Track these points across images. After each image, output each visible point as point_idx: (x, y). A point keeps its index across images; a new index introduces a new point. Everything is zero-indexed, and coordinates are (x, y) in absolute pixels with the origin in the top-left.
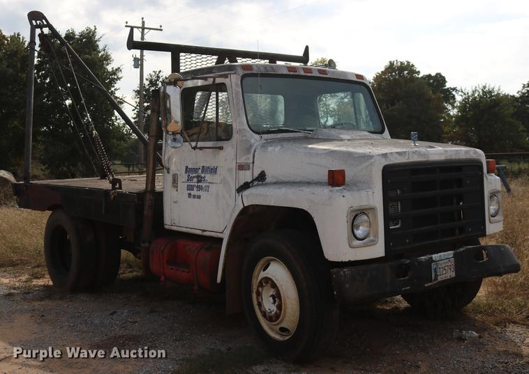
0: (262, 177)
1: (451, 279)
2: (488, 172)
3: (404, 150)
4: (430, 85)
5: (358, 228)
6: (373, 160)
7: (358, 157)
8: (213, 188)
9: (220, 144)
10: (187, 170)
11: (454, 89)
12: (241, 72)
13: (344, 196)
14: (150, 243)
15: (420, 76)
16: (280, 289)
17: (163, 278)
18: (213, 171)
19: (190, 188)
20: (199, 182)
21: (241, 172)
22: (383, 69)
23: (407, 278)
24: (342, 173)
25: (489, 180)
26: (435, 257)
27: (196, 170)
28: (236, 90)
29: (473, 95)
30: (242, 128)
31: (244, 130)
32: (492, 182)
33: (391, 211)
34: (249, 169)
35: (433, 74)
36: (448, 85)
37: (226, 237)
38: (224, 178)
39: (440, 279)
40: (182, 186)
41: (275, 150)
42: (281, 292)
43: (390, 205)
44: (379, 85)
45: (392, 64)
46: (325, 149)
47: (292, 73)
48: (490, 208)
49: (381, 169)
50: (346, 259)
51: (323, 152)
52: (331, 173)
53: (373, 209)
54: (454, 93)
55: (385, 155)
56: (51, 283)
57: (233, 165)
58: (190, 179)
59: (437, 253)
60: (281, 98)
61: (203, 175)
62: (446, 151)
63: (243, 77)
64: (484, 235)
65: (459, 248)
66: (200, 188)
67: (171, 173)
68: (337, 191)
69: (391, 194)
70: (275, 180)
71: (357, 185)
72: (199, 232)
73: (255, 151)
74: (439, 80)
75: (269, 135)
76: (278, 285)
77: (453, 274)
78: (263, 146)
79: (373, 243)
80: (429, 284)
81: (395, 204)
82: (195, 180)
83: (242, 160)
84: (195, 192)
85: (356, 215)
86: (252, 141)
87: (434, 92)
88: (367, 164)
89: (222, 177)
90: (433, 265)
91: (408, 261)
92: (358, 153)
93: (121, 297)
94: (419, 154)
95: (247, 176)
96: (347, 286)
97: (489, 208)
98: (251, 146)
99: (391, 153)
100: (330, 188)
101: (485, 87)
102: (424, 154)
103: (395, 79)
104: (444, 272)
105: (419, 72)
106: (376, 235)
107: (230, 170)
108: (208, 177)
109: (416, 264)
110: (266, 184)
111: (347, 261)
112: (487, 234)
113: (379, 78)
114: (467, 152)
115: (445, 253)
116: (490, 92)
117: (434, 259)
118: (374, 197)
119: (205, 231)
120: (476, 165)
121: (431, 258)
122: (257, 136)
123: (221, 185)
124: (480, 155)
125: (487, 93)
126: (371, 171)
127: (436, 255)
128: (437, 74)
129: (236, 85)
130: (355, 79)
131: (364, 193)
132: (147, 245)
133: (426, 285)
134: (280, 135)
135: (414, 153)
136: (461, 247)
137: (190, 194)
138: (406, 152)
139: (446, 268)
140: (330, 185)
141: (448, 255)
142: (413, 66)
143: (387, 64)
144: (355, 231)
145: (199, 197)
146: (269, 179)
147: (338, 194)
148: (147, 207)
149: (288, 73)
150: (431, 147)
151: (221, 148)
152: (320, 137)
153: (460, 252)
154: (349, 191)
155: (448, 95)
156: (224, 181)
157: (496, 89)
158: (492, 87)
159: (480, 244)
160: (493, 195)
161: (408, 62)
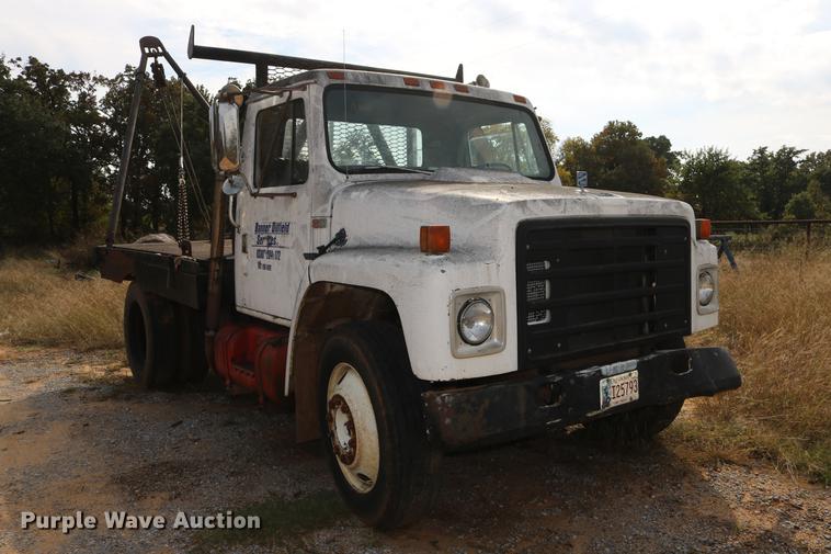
0: (341, 237)
1: (633, 403)
2: (698, 238)
3: (560, 197)
4: (653, 148)
5: (470, 324)
6: (499, 211)
7: (477, 207)
8: (285, 254)
9: (293, 189)
10: (259, 228)
11: (679, 153)
12: (325, 81)
13: (443, 271)
14: (216, 331)
15: (642, 138)
16: (354, 415)
17: (228, 382)
18: (284, 228)
19: (260, 254)
20: (269, 245)
21: (317, 231)
22: (602, 130)
23: (555, 405)
24: (444, 232)
25: (699, 250)
26: (605, 369)
27: (265, 228)
28: (315, 108)
29: (698, 158)
30: (318, 164)
31: (323, 166)
32: (704, 253)
33: (532, 296)
34: (324, 226)
35: (657, 137)
36: (672, 149)
37: (293, 325)
38: (297, 240)
39: (613, 403)
40: (252, 250)
41: (361, 196)
42: (355, 421)
43: (530, 285)
44: (598, 147)
45: (611, 124)
46: (429, 194)
47: (410, 87)
48: (699, 291)
49: (515, 227)
50: (445, 377)
51: (426, 198)
52: (426, 231)
53: (498, 292)
54: (679, 157)
55: (522, 204)
56: (130, 374)
57: (308, 222)
58: (260, 241)
59: (610, 364)
60: (419, 133)
61: (273, 236)
62: (632, 202)
63: (328, 90)
64: (689, 333)
65: (649, 354)
66: (270, 255)
67: (242, 233)
68: (434, 262)
69: (531, 267)
70: (357, 244)
71: (471, 253)
72: (270, 319)
73: (334, 198)
74: (662, 144)
75: (364, 176)
76: (351, 408)
77: (636, 396)
78: (347, 191)
79: (497, 349)
80: (595, 413)
81: (539, 283)
82: (265, 243)
83: (318, 213)
84: (265, 261)
85: (467, 303)
86: (334, 183)
87: (657, 156)
88: (490, 217)
89: (294, 238)
90: (603, 383)
91: (558, 379)
92: (479, 200)
93: (203, 399)
94: (585, 204)
95: (324, 237)
96: (448, 421)
97: (697, 293)
98: (330, 191)
99: (535, 201)
100: (424, 257)
101: (711, 150)
102: (593, 205)
103: (615, 141)
104: (621, 392)
105: (640, 134)
106: (503, 336)
107: (304, 227)
108: (279, 238)
109: (572, 382)
110: (347, 249)
111: (447, 380)
112: (693, 330)
113: (596, 139)
114: (664, 205)
115: (624, 363)
116: (717, 155)
117: (604, 373)
118: (500, 273)
119: (277, 317)
120: (680, 226)
121: (600, 371)
122: (342, 177)
123: (293, 251)
124: (686, 210)
125: (714, 156)
126: (497, 229)
127: (608, 366)
128: (661, 137)
129: (317, 100)
130: (513, 101)
131: (480, 267)
132: (211, 333)
133: (589, 415)
134: (381, 177)
135: (575, 202)
136: (652, 351)
137: (259, 263)
138: (560, 200)
139: (625, 386)
140: (422, 251)
141: (628, 365)
142: (635, 127)
143: (606, 124)
144: (466, 330)
145: (269, 267)
146: (350, 242)
147: (433, 267)
148: (211, 280)
149: (405, 87)
150: (606, 195)
151: (294, 195)
152: (442, 179)
153: (648, 361)
154: (454, 262)
155: (672, 159)
156: (296, 244)
157: (724, 152)
158: (719, 149)
159: (683, 345)
160: (705, 273)
161: (629, 123)
